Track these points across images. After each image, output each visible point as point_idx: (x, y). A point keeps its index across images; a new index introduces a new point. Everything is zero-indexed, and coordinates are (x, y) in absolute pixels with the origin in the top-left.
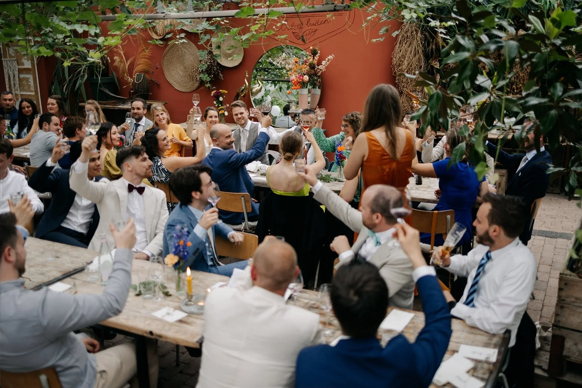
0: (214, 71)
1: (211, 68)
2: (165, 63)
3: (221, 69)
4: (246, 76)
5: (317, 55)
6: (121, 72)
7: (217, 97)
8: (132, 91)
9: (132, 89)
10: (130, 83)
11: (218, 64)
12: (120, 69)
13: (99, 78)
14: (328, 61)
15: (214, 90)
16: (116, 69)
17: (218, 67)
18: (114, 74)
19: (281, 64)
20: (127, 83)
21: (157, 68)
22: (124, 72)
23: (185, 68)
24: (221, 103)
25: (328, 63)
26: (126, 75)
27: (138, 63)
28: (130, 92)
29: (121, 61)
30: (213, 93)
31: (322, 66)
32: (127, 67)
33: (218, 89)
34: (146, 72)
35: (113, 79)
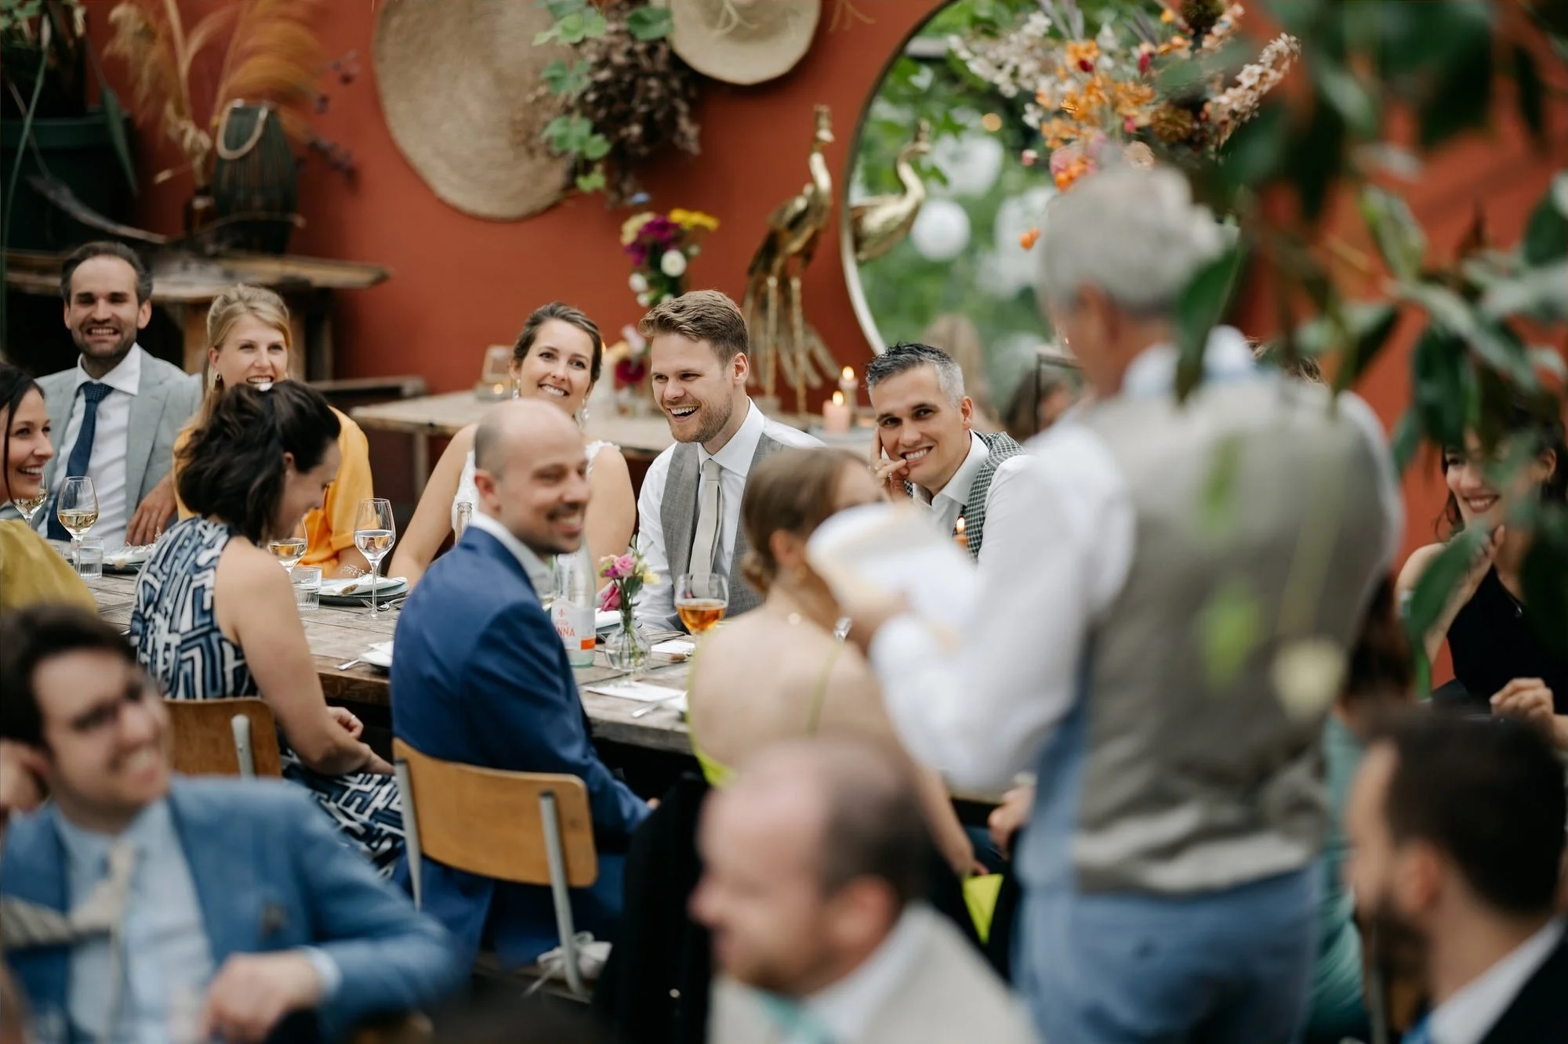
0: (646, 100)
1: (632, 84)
2: (391, 48)
3: (693, 93)
4: (816, 140)
5: (1217, 30)
6: (143, 90)
7: (648, 252)
8: (200, 203)
9: (204, 192)
10: (193, 154)
11: (677, 63)
12: (138, 78)
13: (28, 121)
14: (1276, 65)
15: (638, 209)
16: (120, 72)
17: (676, 84)
18: (112, 99)
19: (1015, 74)
20: (174, 154)
21: (347, 79)
22: (159, 94)
23: (500, 80)
24: (675, 286)
25: (1274, 76)
26: (169, 109)
27: (250, 43)
28: (189, 208)
29: (148, 34)
30: (631, 229)
31: (1239, 91)
32: (184, 68)
33: (661, 206)
34: (284, 96)
35: (103, 128)
